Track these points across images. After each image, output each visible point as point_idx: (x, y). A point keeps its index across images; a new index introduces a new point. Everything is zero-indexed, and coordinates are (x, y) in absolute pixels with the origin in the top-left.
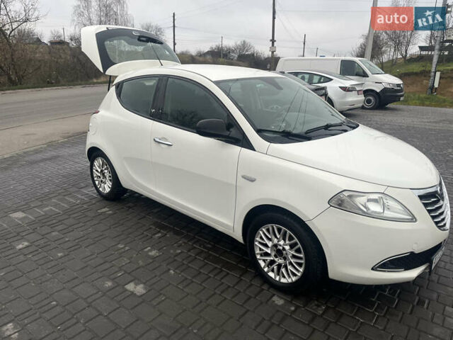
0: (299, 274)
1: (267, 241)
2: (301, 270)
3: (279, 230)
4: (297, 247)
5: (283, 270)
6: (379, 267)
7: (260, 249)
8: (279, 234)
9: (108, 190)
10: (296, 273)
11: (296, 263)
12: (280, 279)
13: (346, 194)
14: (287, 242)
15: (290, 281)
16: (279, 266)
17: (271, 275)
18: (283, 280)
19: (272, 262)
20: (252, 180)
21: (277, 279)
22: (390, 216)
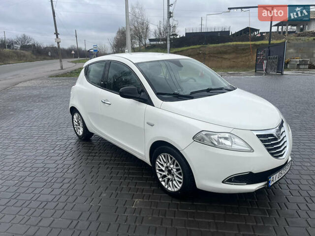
0: (179, 188)
1: (163, 163)
2: (180, 185)
3: (171, 158)
4: (179, 172)
5: (170, 183)
6: (227, 181)
7: (159, 167)
8: (171, 160)
9: (81, 133)
10: (177, 186)
11: (178, 181)
12: (168, 187)
13: (204, 133)
14: (175, 167)
15: (173, 190)
16: (169, 179)
17: (163, 183)
18: (169, 189)
19: (165, 176)
20: (152, 126)
21: (166, 187)
22: (236, 148)
